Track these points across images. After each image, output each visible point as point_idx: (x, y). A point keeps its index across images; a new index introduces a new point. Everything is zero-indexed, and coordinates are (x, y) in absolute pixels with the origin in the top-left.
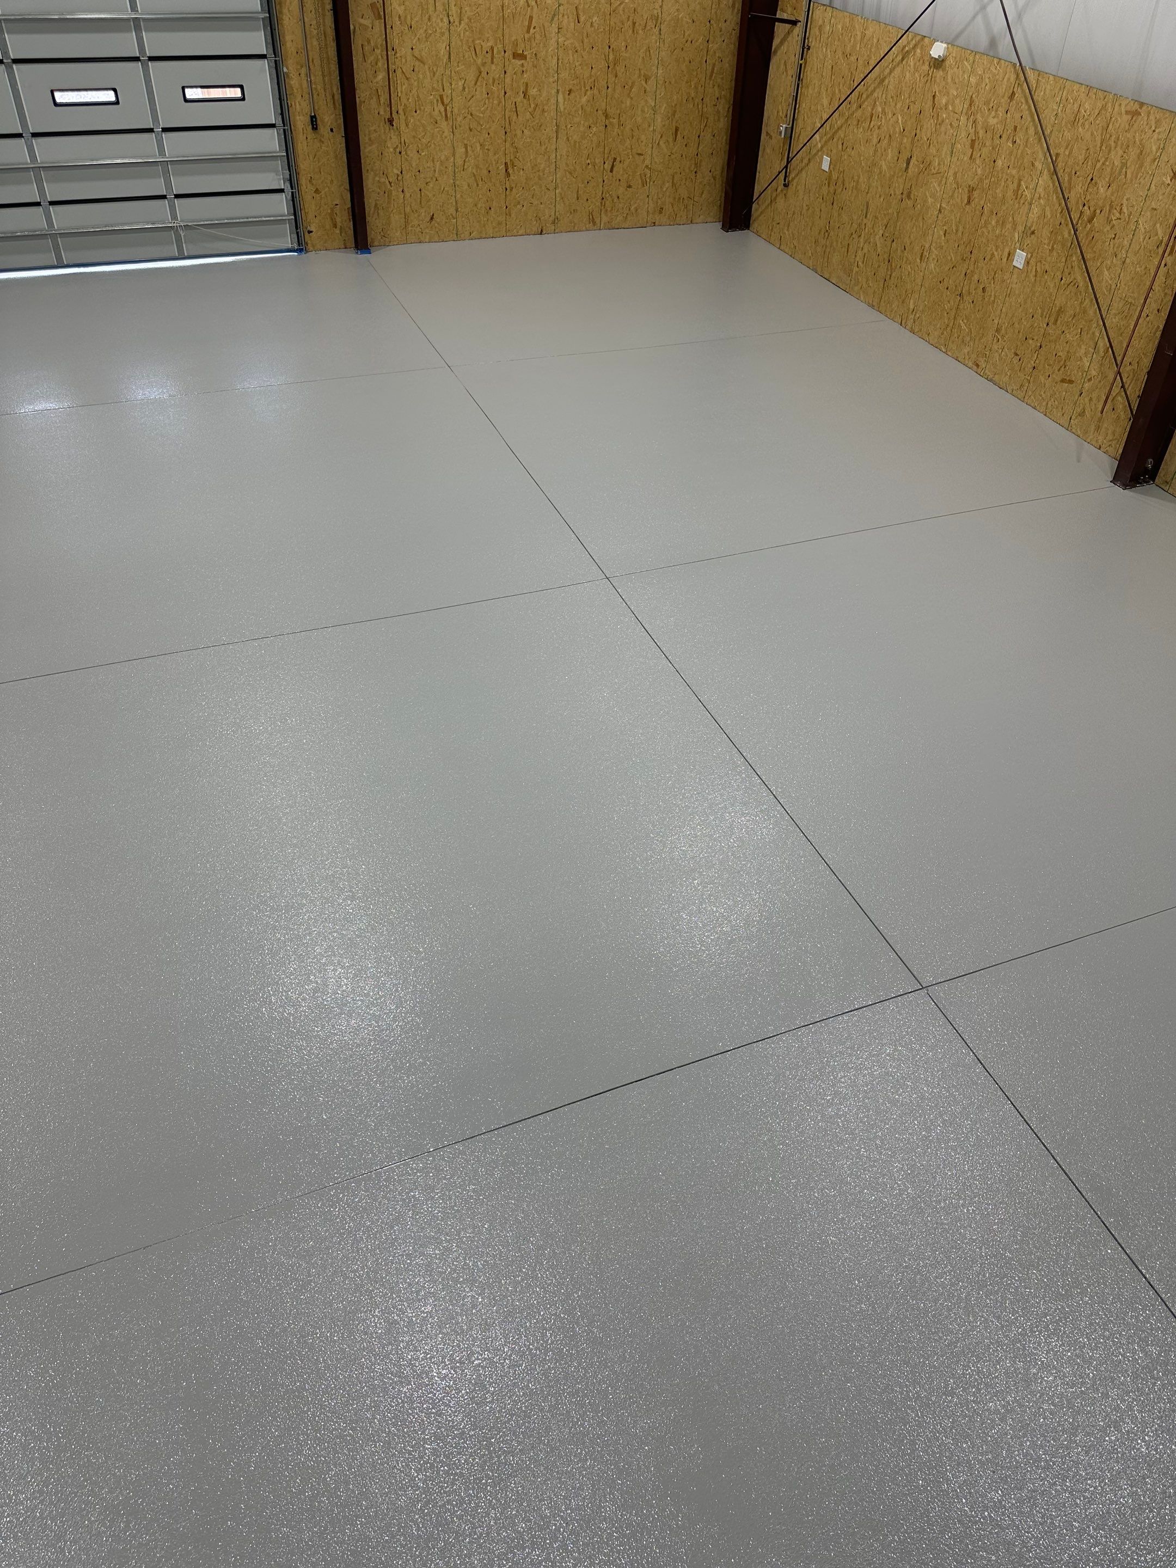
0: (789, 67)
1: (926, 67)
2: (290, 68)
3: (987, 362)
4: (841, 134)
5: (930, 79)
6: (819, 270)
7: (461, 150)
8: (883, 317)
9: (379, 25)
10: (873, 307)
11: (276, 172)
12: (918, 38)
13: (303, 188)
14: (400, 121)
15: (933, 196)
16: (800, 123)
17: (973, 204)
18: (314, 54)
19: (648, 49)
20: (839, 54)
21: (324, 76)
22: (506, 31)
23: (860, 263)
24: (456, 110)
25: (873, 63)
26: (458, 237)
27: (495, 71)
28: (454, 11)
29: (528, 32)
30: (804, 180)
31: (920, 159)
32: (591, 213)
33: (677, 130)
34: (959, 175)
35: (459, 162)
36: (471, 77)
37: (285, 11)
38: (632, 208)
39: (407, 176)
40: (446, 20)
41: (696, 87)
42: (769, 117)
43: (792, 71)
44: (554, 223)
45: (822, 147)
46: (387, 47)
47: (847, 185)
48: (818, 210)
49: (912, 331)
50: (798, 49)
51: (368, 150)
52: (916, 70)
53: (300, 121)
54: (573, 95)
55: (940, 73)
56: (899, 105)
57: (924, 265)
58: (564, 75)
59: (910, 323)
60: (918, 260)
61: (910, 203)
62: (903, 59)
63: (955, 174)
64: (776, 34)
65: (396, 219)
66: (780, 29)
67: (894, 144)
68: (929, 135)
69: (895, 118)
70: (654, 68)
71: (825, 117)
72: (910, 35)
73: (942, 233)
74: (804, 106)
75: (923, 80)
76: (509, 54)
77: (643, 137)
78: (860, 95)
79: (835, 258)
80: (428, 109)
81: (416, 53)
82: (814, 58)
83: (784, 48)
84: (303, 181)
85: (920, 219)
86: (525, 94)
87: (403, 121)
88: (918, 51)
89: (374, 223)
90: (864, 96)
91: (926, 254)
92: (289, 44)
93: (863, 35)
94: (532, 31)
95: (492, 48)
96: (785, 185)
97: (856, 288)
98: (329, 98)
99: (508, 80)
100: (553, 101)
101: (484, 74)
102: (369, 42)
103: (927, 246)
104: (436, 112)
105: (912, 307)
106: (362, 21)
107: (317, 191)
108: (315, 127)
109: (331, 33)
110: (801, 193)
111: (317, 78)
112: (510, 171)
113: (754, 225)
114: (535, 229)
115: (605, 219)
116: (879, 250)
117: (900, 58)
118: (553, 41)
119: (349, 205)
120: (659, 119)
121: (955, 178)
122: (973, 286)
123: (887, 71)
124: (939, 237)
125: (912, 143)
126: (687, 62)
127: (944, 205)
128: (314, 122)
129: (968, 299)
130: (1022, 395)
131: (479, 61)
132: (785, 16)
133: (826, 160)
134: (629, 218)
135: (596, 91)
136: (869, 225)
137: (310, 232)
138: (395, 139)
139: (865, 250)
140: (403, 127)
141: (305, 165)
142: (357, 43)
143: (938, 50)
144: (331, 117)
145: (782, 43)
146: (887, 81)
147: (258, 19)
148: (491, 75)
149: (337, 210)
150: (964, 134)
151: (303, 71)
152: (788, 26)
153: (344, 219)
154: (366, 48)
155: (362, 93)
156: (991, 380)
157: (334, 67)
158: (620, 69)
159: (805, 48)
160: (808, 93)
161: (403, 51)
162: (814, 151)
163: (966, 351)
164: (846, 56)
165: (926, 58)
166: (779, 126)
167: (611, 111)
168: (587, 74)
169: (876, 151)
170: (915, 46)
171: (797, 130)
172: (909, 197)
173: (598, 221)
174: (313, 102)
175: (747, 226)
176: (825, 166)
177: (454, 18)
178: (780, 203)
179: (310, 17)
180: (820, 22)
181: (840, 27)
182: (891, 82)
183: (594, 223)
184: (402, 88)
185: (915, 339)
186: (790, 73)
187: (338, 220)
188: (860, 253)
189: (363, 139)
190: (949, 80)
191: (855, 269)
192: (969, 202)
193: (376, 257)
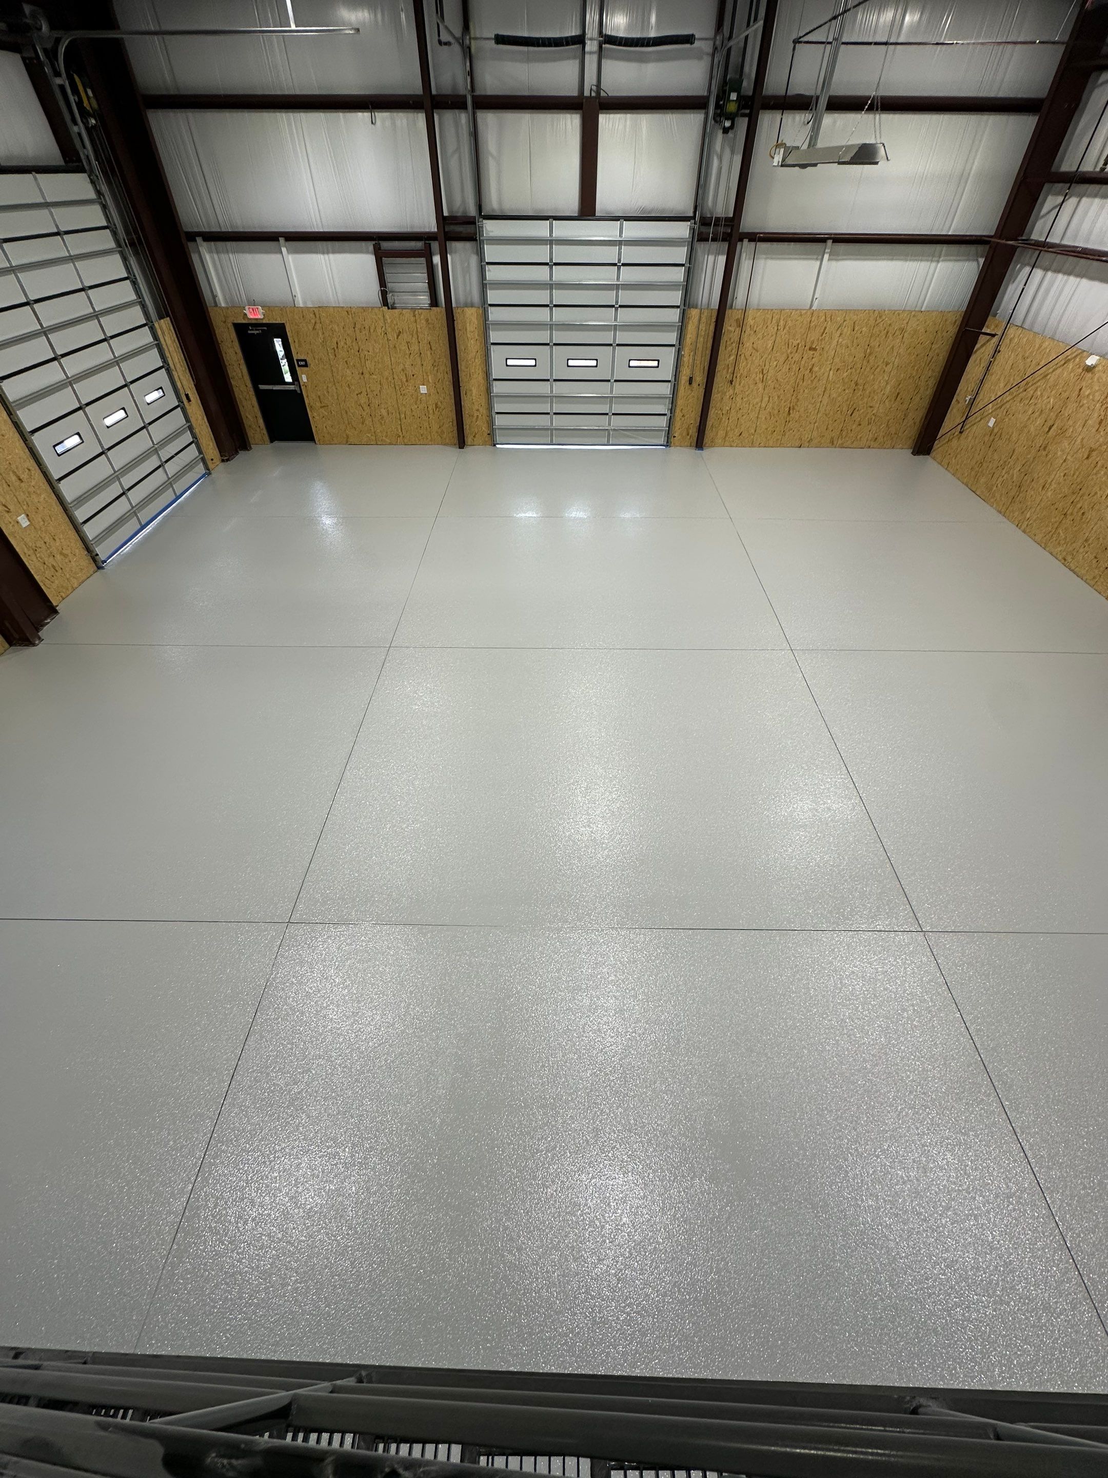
0: (983, 361)
1: (1080, 370)
2: (686, 352)
3: (1073, 559)
4: (1008, 405)
5: (1081, 378)
6: (969, 485)
7: (766, 399)
8: (1005, 520)
9: (738, 330)
10: (1000, 512)
11: (665, 405)
12: (1080, 351)
13: (677, 414)
14: (736, 382)
15: (1062, 451)
16: (981, 396)
17: (1090, 460)
18: (700, 345)
19: (893, 347)
20: (1020, 356)
21: (702, 357)
22: (809, 335)
23: (999, 485)
24: (769, 377)
25: (1042, 364)
26: (752, 445)
27: (797, 357)
28: (782, 323)
29: (822, 335)
30: (975, 430)
31: (1060, 427)
32: (832, 438)
33: (898, 394)
34: (1085, 440)
35: (764, 405)
36: (782, 359)
37: (690, 322)
38: (858, 437)
39: (733, 411)
40: (776, 328)
41: (917, 370)
42: (961, 390)
43: (984, 364)
44: (809, 442)
45: (992, 412)
46: (740, 342)
47: (1003, 437)
48: (978, 450)
49: (1024, 531)
50: (992, 352)
51: (715, 396)
52: (1073, 370)
53: (684, 379)
54: (839, 372)
55: (1090, 375)
56: (1053, 392)
57: (1044, 492)
58: (837, 360)
59: (1023, 528)
60: (1040, 489)
61: (1044, 453)
62: (1065, 364)
63: (1083, 439)
64: (979, 341)
65: (721, 433)
66: (982, 339)
67: (1043, 415)
68: (1070, 412)
69: (1048, 400)
70: (894, 358)
71: (999, 394)
72: (1074, 349)
73: (1062, 474)
74: (986, 386)
75: (1076, 378)
76: (807, 347)
77: (876, 398)
78: (1027, 383)
79: (983, 480)
80: (754, 376)
81: (755, 346)
82: (1000, 357)
83: (982, 350)
84: (678, 410)
85: (1049, 465)
86: (811, 370)
87: (738, 382)
88: (1078, 360)
89: (709, 434)
90: (1030, 384)
91: (1047, 486)
92: (688, 339)
93: (1040, 346)
94: (824, 335)
95: (798, 344)
96: (961, 432)
97: (992, 500)
98: (702, 368)
99: (803, 362)
100: (826, 374)
101: (790, 358)
102: (730, 339)
103: (1049, 481)
104: (758, 378)
105: (1028, 516)
106: (730, 328)
107: (683, 416)
108: (690, 383)
109: (711, 334)
110: (970, 438)
111: (698, 358)
112: (791, 412)
113: (933, 454)
114: (797, 444)
115: (840, 442)
116: (1015, 478)
117: (1063, 362)
118: (835, 342)
119: (698, 424)
120: (889, 387)
121: (1082, 442)
122: (1076, 510)
123: (1051, 370)
124: (1060, 476)
125: (1057, 416)
126: (915, 356)
127: (1069, 457)
128: (691, 381)
129: (1070, 518)
130: (1092, 583)
131: (789, 351)
132: (988, 331)
133: (993, 420)
134: (855, 442)
135: (854, 370)
136: (1012, 463)
137: (674, 437)
138: (731, 392)
139: (1004, 478)
140: (737, 385)
141: (680, 402)
142: (724, 338)
143: (1091, 361)
144: (700, 378)
145: (982, 346)
146: (1048, 377)
147: (675, 326)
148: (794, 359)
149: (691, 426)
150: (1096, 415)
151: (692, 354)
152: (988, 337)
153: (693, 432)
154: (728, 343)
155: (720, 367)
156: (1072, 571)
157: (708, 352)
158: (872, 359)
159: (997, 351)
160: (992, 378)
161: (748, 345)
162: (986, 414)
163: (1059, 549)
164: (1024, 358)
165: (1082, 365)
166: (966, 397)
167: (861, 382)
168: (851, 360)
169: (1029, 418)
170: (1076, 356)
171: (977, 400)
172: (1045, 449)
173: (835, 443)
174: (693, 370)
175: (929, 454)
176: (991, 424)
177: (781, 327)
178: (955, 443)
179: (702, 326)
180: (1012, 336)
181: (1025, 340)
182: (1052, 378)
183: (833, 444)
184: (742, 364)
185: (1025, 536)
186: (982, 366)
187: (690, 432)
188: (1000, 479)
189: (714, 390)
190: (1095, 379)
191: (995, 488)
192: (1087, 458)
193: (706, 453)
